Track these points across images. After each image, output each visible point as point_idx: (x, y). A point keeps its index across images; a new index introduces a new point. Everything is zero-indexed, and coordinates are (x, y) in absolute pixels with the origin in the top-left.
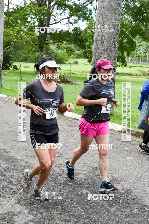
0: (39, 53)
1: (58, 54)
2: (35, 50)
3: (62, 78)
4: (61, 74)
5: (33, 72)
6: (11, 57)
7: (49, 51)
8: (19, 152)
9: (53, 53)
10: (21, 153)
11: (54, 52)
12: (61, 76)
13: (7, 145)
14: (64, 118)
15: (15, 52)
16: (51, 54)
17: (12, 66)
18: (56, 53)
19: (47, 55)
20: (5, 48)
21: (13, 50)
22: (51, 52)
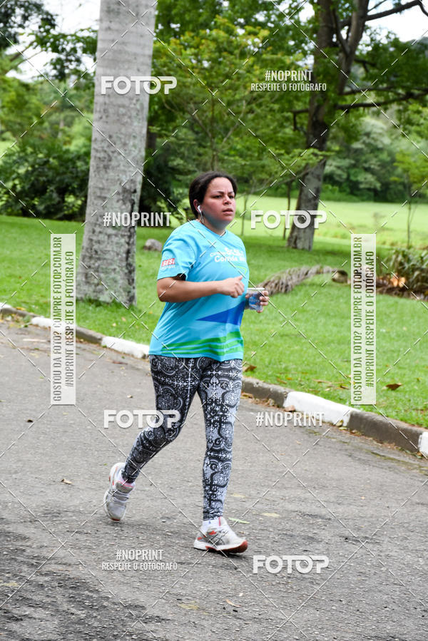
0: (311, 150)
1: (398, 157)
2: (290, 139)
3: (416, 273)
4: (411, 250)
5: (275, 239)
6: (181, 167)
7: (357, 140)
8: (204, 623)
9: (376, 150)
10: (212, 625)
11: (380, 146)
12: (409, 261)
13: (149, 585)
14: (422, 463)
15: (196, 148)
16: (363, 158)
17: (180, 210)
18: (391, 154)
19: (346, 162)
20: (155, 129)
21: (191, 136)
22: (368, 145)
